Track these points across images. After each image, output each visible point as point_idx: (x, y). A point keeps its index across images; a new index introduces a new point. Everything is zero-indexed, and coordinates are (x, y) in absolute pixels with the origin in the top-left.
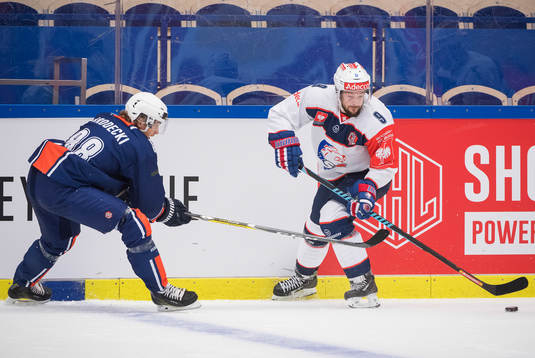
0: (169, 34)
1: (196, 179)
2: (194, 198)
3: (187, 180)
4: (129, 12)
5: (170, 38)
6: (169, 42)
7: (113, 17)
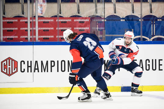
0: (154, 23)
1: (162, 60)
2: (161, 65)
3: (160, 60)
4: (144, 17)
5: (155, 24)
6: (154, 25)
7: (140, 19)
